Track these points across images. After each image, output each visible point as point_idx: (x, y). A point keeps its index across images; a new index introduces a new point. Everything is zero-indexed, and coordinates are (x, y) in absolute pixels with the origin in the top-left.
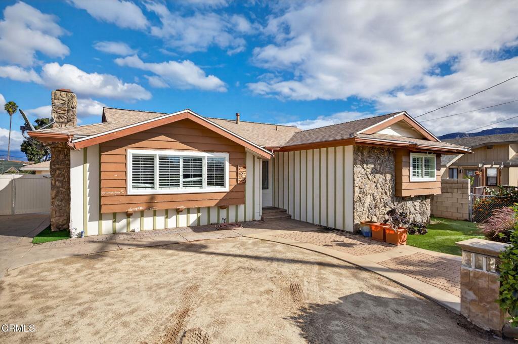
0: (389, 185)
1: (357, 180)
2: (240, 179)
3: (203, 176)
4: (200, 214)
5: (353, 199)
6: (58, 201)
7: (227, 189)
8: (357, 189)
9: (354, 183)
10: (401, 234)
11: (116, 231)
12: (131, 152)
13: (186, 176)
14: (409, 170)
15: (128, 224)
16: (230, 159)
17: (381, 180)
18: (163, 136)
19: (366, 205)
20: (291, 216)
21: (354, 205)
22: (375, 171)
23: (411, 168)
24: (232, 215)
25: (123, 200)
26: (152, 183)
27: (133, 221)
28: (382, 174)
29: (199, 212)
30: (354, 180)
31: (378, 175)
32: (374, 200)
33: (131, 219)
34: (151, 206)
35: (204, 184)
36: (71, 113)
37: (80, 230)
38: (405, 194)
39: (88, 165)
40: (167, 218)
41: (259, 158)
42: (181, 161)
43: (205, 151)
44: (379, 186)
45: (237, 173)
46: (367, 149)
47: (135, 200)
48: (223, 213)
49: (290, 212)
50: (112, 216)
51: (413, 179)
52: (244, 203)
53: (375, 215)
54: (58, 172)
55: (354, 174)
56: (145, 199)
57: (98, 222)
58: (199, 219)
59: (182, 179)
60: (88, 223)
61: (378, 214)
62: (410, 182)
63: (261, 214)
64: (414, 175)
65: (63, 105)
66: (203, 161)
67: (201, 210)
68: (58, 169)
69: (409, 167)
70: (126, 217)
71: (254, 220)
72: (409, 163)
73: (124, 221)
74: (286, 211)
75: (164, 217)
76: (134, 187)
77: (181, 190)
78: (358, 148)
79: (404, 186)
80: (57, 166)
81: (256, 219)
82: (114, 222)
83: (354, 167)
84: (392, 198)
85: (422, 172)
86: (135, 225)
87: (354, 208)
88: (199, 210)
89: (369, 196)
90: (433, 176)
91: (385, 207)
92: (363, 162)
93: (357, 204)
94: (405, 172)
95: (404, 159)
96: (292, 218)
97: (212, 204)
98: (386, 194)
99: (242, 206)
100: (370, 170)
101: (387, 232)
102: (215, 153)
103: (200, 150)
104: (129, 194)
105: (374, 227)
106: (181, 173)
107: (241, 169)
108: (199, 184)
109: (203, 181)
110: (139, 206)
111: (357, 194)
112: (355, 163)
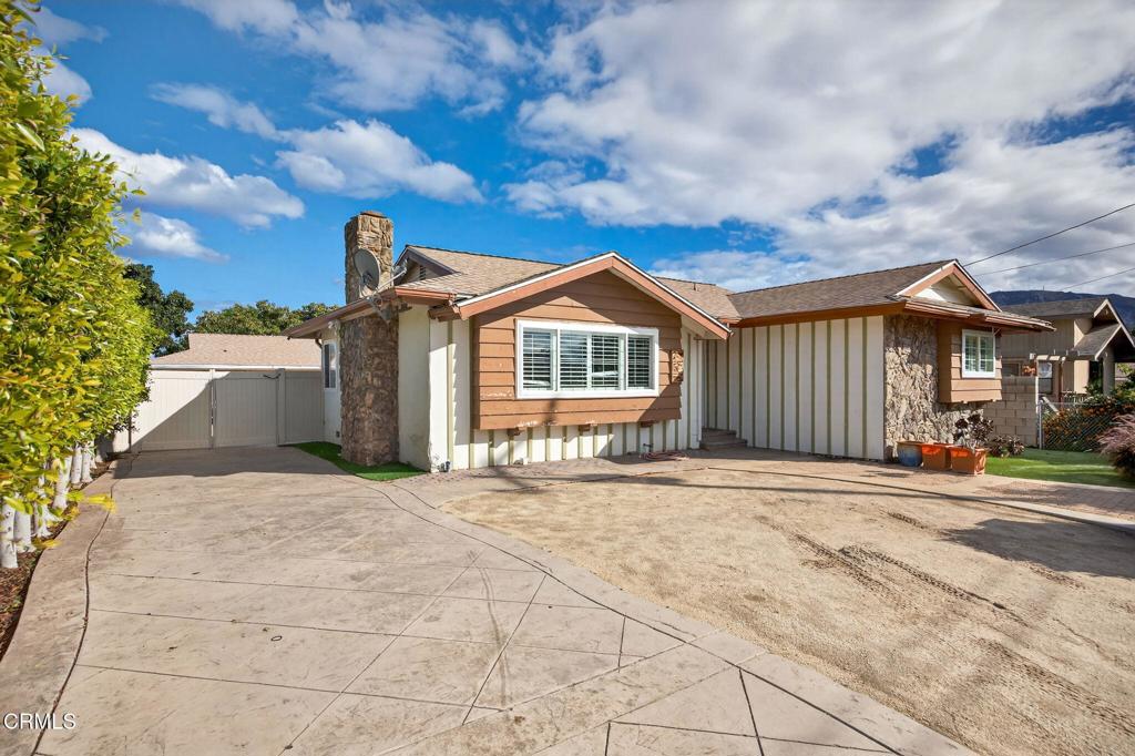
0: (929, 383)
1: (890, 373)
2: (675, 374)
3: (621, 369)
4: (611, 436)
5: (884, 404)
6: (376, 412)
7: (656, 392)
8: (889, 388)
9: (885, 379)
10: (980, 457)
11: (493, 462)
12: (524, 324)
13: (596, 368)
14: (961, 358)
15: (511, 451)
16: (660, 339)
17: (920, 374)
18: (565, 298)
19: (901, 415)
20: (746, 442)
21: (885, 414)
22: (913, 359)
23: (964, 355)
24: (657, 437)
25: (512, 408)
26: (548, 380)
27: (517, 445)
28: (920, 364)
29: (610, 432)
30: (885, 373)
31: (915, 366)
32: (911, 408)
33: (515, 442)
34: (550, 421)
35: (621, 383)
36: (387, 255)
37: (443, 460)
38: (955, 398)
39: (453, 346)
40: (565, 441)
41: (697, 338)
42: (589, 341)
43: (624, 324)
44: (917, 384)
45: (670, 363)
46: (903, 323)
47: (529, 408)
48: (645, 434)
49: (746, 435)
50: (487, 437)
51: (966, 373)
52: (678, 416)
53: (912, 433)
54: (377, 360)
55: (885, 363)
56: (541, 407)
57: (467, 446)
58: (610, 444)
59: (590, 374)
60: (455, 448)
61: (916, 431)
62: (962, 378)
63: (700, 439)
64: (967, 368)
65: (375, 240)
66: (621, 343)
67: (614, 430)
68: (377, 355)
69: (961, 353)
70: (507, 437)
71: (689, 448)
72: (961, 346)
73: (504, 446)
74: (734, 433)
75: (560, 440)
76: (527, 386)
77: (590, 392)
78: (891, 321)
79: (954, 384)
80: (376, 350)
81: (691, 446)
82: (491, 446)
83: (885, 351)
84: (934, 405)
85: (976, 362)
86: (520, 453)
87: (885, 420)
88: (610, 428)
89: (904, 400)
90: (990, 369)
91: (925, 420)
92: (898, 344)
93: (890, 413)
94: (955, 361)
95: (954, 340)
96: (750, 444)
97: (635, 417)
98: (926, 398)
99: (673, 421)
100: (905, 357)
101: (954, 454)
102: (639, 329)
103: (618, 323)
104: (519, 397)
105: (928, 449)
106: (589, 362)
107: (677, 357)
108: (613, 382)
109: (621, 376)
110: (533, 420)
111: (889, 397)
112: (886, 345)
